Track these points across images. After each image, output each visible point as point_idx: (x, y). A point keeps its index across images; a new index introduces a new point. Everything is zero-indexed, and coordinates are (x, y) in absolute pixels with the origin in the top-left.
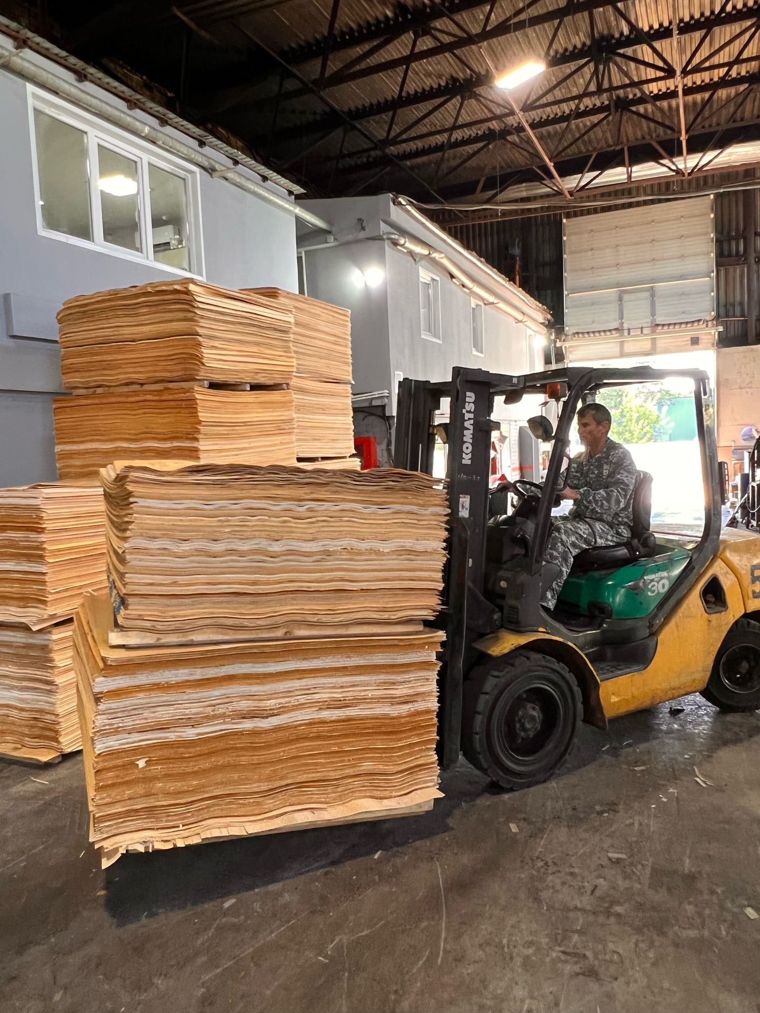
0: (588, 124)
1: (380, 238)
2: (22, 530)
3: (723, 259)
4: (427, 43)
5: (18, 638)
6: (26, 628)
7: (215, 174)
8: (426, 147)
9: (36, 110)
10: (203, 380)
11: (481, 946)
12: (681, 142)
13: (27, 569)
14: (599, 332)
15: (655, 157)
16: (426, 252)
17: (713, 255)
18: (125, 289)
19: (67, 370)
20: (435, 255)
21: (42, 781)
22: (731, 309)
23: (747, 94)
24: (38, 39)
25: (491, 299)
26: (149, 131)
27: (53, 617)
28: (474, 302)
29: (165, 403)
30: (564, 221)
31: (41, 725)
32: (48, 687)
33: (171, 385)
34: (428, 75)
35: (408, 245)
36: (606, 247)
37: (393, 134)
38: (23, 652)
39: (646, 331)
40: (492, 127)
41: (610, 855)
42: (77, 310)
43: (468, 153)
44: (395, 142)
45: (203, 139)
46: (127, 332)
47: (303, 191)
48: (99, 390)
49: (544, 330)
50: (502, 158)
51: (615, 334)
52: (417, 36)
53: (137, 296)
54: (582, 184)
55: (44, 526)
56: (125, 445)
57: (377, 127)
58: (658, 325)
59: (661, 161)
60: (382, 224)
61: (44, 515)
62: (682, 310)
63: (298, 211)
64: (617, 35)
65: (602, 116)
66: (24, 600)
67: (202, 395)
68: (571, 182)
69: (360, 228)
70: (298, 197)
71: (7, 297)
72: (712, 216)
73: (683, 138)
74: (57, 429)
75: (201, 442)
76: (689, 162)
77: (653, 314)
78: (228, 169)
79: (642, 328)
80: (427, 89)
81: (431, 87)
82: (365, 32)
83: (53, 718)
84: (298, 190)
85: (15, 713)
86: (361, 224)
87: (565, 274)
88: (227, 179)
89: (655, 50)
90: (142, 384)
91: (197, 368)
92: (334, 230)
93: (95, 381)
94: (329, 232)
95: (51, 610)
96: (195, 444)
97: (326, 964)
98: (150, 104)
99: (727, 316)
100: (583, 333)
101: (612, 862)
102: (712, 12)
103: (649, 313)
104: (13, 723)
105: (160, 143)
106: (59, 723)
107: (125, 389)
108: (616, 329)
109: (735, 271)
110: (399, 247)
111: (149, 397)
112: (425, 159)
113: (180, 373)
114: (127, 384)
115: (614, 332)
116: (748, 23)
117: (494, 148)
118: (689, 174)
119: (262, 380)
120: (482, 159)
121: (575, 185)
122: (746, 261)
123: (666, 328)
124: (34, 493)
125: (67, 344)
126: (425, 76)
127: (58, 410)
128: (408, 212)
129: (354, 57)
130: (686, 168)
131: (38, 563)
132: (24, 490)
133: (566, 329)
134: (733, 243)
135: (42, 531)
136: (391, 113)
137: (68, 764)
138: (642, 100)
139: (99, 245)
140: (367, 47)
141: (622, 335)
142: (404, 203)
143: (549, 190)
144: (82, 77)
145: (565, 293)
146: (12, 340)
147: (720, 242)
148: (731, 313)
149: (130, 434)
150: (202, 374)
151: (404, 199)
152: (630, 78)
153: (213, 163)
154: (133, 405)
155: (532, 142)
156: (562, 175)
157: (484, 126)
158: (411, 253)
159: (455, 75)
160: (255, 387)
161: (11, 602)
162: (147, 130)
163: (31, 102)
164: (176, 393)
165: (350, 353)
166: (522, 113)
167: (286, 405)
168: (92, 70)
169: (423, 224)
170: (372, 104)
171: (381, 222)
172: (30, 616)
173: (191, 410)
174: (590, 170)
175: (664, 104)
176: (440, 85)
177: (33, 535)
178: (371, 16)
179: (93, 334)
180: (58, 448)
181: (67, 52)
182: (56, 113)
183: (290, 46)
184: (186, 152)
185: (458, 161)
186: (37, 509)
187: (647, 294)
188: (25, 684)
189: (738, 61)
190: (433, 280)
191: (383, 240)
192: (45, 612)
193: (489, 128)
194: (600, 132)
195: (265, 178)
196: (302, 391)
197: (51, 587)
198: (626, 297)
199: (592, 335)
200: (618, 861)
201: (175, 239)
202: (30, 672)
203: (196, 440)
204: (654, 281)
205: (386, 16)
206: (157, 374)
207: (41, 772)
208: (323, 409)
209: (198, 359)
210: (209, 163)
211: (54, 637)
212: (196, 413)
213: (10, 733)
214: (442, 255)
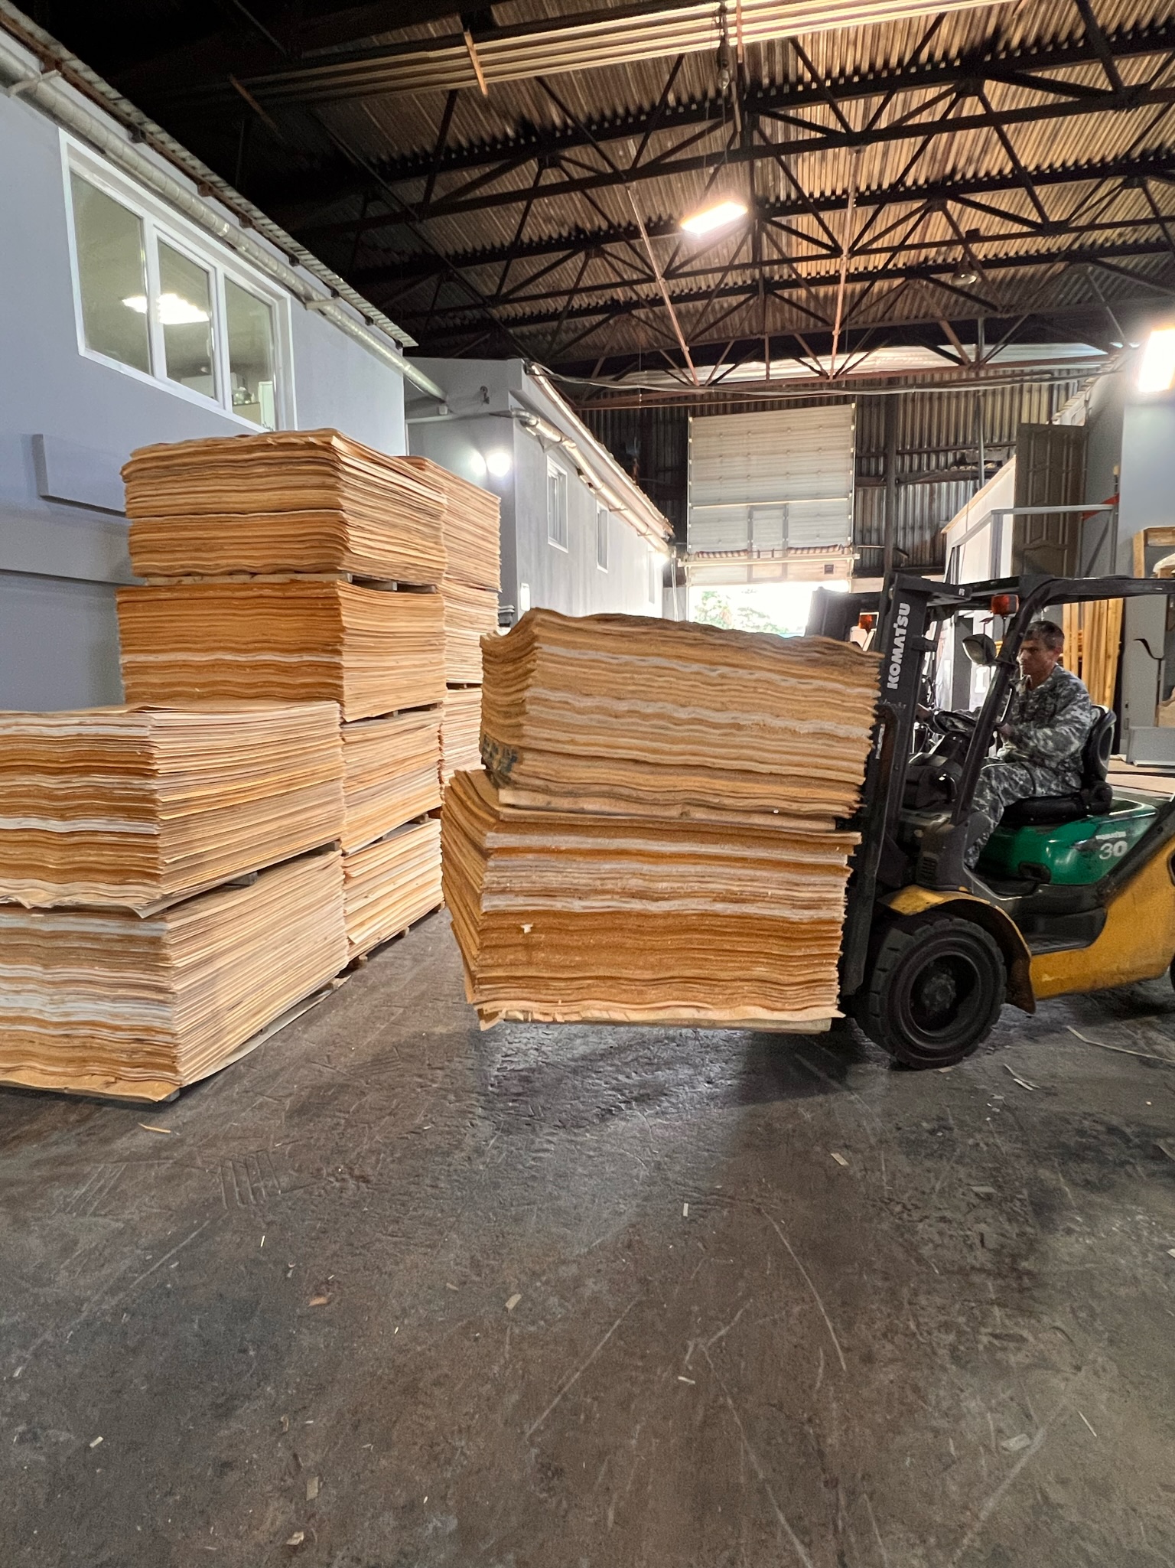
0: (725, 305)
1: (506, 415)
2: (119, 773)
3: (865, 479)
4: (551, 177)
5: (113, 927)
6: (129, 914)
7: (309, 305)
8: (536, 312)
9: (74, 175)
10: (346, 572)
11: (885, 1335)
12: (833, 337)
13: (127, 829)
14: (726, 552)
15: (797, 354)
16: (557, 439)
17: (852, 473)
18: (231, 439)
19: (135, 550)
20: (566, 443)
21: (159, 1129)
22: (868, 535)
23: (900, 291)
24: (77, 64)
25: (618, 504)
26: (229, 231)
27: (165, 898)
28: (600, 505)
29: (289, 602)
30: (690, 419)
31: (148, 1049)
32: (161, 997)
33: (299, 577)
34: (548, 220)
35: (540, 427)
36: (738, 455)
37: (504, 290)
38: (118, 947)
39: (777, 555)
40: (615, 297)
41: (975, 1189)
42: (154, 464)
43: (584, 326)
44: (506, 300)
45: (296, 254)
46: (234, 500)
47: (414, 344)
48: (187, 580)
49: (664, 546)
50: (624, 337)
51: (743, 556)
52: (542, 167)
53: (250, 449)
54: (715, 377)
55: (155, 767)
56: (229, 657)
57: (486, 280)
58: (791, 548)
59: (803, 360)
60: (511, 399)
61: (154, 751)
62: (815, 533)
63: (408, 368)
64: (772, 199)
65: (742, 298)
66: (121, 875)
67: (345, 591)
68: (703, 374)
69: (483, 398)
70: (408, 353)
71: (37, 440)
72: (853, 428)
73: (836, 333)
74: (122, 632)
75: (344, 658)
76: (832, 363)
77: (785, 536)
78: (327, 300)
79: (773, 551)
80: (545, 238)
81: (550, 237)
82: (476, 151)
83: (168, 1038)
84: (409, 341)
85: (105, 1033)
86: (484, 395)
87: (689, 483)
88: (323, 314)
89: (821, 222)
90: (254, 574)
91: (340, 555)
92: (448, 399)
93: (182, 566)
94: (442, 401)
95: (166, 889)
96: (336, 659)
97: (692, 1387)
98: (231, 193)
99: (863, 544)
100: (708, 553)
101: (982, 1199)
102: (880, 186)
103: (781, 535)
104: (102, 1048)
105: (242, 249)
106: (176, 1045)
107: (228, 580)
108: (745, 551)
109: (873, 494)
110: (528, 429)
111: (267, 592)
112: (532, 328)
113: (313, 561)
114: (231, 573)
115: (742, 554)
116: (917, 205)
117: (616, 323)
118: (834, 377)
119: (412, 579)
120: (601, 336)
121: (707, 378)
122: (886, 483)
123: (799, 552)
124: (139, 719)
125: (139, 512)
126: (544, 221)
127: (125, 605)
128: (539, 384)
129: (459, 185)
130: (832, 369)
131: (146, 820)
132: (120, 715)
133: (689, 547)
134: (873, 461)
135: (152, 774)
136: (504, 263)
137: (189, 1101)
138: (795, 283)
139: (160, 380)
140: (476, 173)
141: (750, 558)
142: (537, 372)
143: (676, 381)
144: (137, 134)
145: (689, 504)
146: (43, 502)
147: (859, 459)
148: (867, 540)
149: (237, 643)
150: (346, 563)
151: (537, 367)
152: (780, 251)
153: (310, 288)
154: (242, 602)
155: (670, 318)
156: (695, 365)
157: (608, 293)
158: (540, 438)
159: (580, 224)
160: (403, 588)
161: (101, 877)
162: (226, 228)
163: (66, 161)
164: (310, 588)
165: (499, 552)
166: (663, 280)
167: (437, 612)
168: (152, 127)
169: (554, 403)
170: (475, 249)
171: (510, 395)
172: (135, 896)
173: (332, 613)
174: (724, 362)
175: (822, 291)
176: (560, 235)
177: (137, 781)
178: (487, 132)
179: (181, 500)
180: (124, 659)
181: (120, 91)
182: (99, 181)
183: (379, 159)
184: (275, 268)
185: (572, 336)
186: (144, 743)
187: (779, 513)
188: (121, 992)
189: (902, 247)
190: (560, 474)
191: (510, 417)
192: (156, 890)
193: (612, 299)
194: (737, 319)
195: (369, 320)
196: (451, 597)
197: (164, 855)
198: (756, 514)
199: (718, 555)
200: (988, 1197)
201: (240, 392)
202: (133, 975)
203: (339, 653)
204: (787, 497)
205: (506, 134)
206: (279, 561)
207: (153, 1115)
208: (471, 623)
209: (340, 542)
210: (305, 288)
211: (170, 926)
212: (339, 615)
213: (95, 1061)
214: (574, 445)
